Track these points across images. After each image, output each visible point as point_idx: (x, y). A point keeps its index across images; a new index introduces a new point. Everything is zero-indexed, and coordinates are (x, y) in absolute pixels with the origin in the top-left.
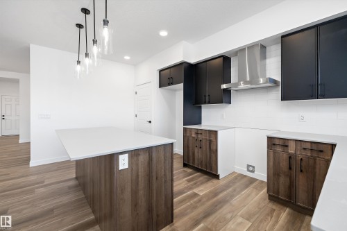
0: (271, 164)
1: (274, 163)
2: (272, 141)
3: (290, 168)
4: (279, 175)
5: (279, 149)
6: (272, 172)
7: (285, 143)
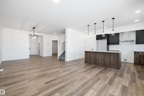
0: (135, 57)
1: (136, 57)
2: (135, 53)
3: (140, 57)
4: (137, 59)
5: (137, 54)
6: (135, 59)
7: (138, 52)
